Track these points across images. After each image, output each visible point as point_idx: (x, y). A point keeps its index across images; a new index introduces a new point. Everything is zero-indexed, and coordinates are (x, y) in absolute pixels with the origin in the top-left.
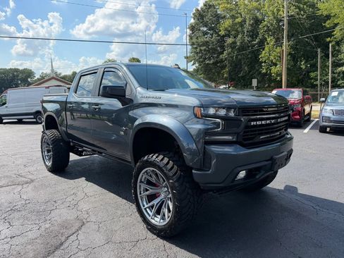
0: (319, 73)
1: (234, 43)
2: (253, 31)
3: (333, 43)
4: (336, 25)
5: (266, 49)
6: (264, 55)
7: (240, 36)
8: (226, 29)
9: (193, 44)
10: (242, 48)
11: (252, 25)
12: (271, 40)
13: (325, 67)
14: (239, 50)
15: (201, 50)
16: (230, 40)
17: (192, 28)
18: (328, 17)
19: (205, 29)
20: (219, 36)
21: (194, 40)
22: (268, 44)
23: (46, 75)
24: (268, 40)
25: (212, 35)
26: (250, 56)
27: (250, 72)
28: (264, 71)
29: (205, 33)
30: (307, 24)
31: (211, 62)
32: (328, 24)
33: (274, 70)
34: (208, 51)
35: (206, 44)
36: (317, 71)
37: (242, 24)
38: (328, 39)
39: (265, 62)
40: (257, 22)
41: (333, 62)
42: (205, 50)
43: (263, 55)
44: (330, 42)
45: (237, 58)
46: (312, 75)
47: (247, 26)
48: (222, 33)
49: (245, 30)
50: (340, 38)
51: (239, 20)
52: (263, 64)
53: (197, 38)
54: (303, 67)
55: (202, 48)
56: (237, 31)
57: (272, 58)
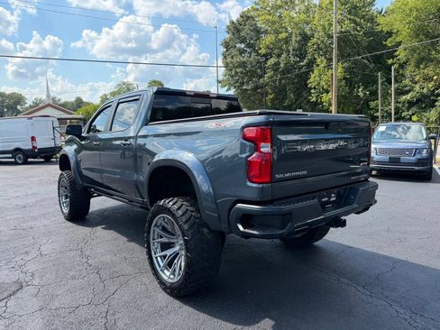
0: (379, 102)
1: (277, 64)
2: (300, 49)
3: (396, 66)
4: (399, 44)
5: (316, 71)
6: (313, 79)
7: (284, 56)
8: (268, 47)
9: (226, 65)
10: (287, 70)
11: (299, 42)
12: (321, 62)
13: (386, 95)
14: (283, 73)
15: (236, 73)
16: (272, 61)
17: (227, 45)
18: (390, 34)
19: (243, 46)
20: (258, 54)
21: (229, 60)
22: (318, 65)
23: (41, 101)
24: (319, 60)
25: (250, 53)
26: (296, 81)
27: (296, 100)
28: (314, 99)
29: (242, 52)
30: (365, 41)
31: (250, 88)
32: (389, 43)
33: (325, 97)
34: (246, 74)
35: (243, 65)
36: (377, 99)
37: (287, 41)
38: (390, 61)
39: (315, 88)
40: (306, 38)
41: (396, 90)
42: (241, 73)
43: (311, 80)
44: (393, 64)
45: (280, 83)
46: (372, 104)
47: (294, 44)
48: (263, 51)
49: (291, 48)
50: (404, 59)
51: (283, 35)
52: (312, 91)
53: (232, 57)
54: (361, 94)
55: (239, 70)
56: (280, 48)
57: (323, 83)
